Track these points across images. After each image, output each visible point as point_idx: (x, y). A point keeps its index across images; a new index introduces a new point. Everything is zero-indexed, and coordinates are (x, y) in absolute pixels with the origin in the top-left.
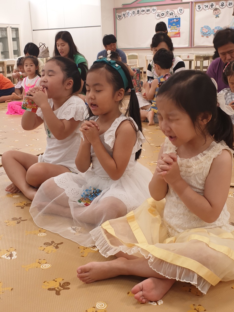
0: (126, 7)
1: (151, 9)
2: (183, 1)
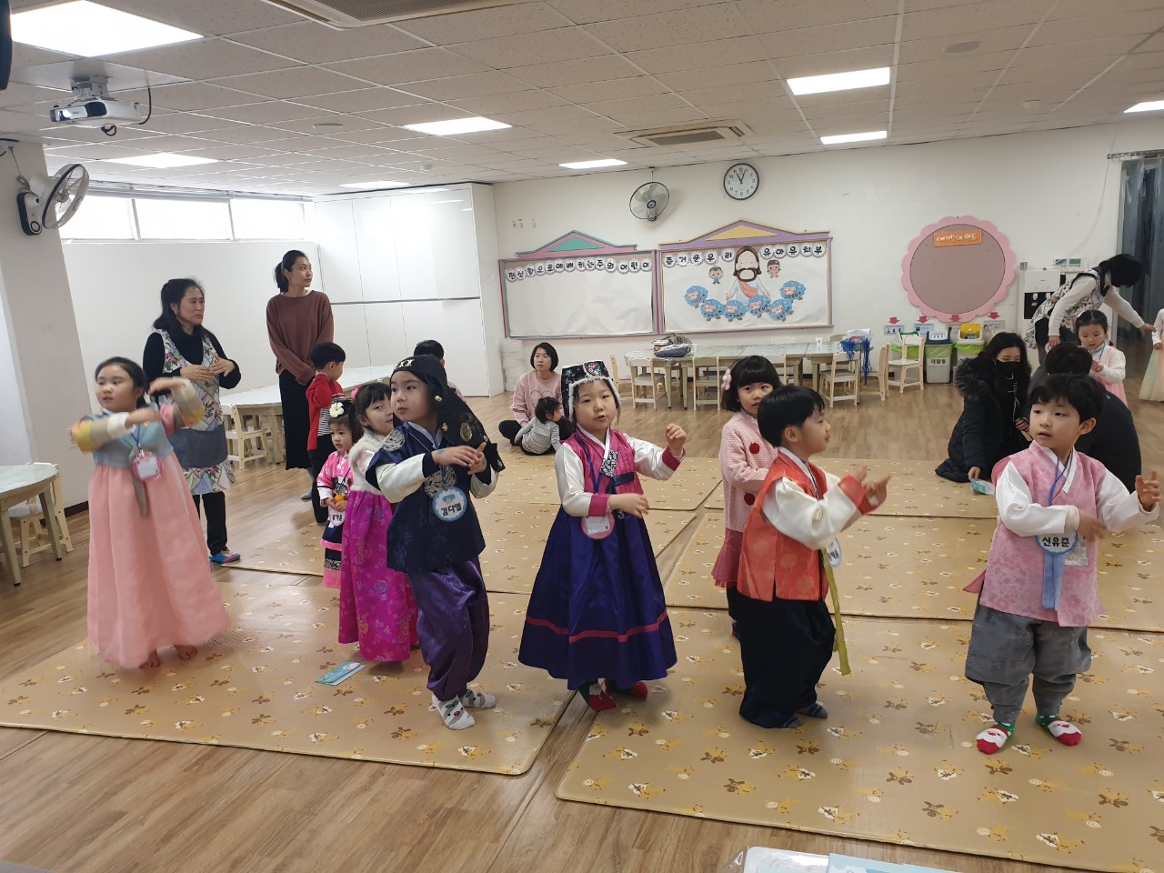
0: (524, 258)
1: (576, 262)
2: (639, 249)
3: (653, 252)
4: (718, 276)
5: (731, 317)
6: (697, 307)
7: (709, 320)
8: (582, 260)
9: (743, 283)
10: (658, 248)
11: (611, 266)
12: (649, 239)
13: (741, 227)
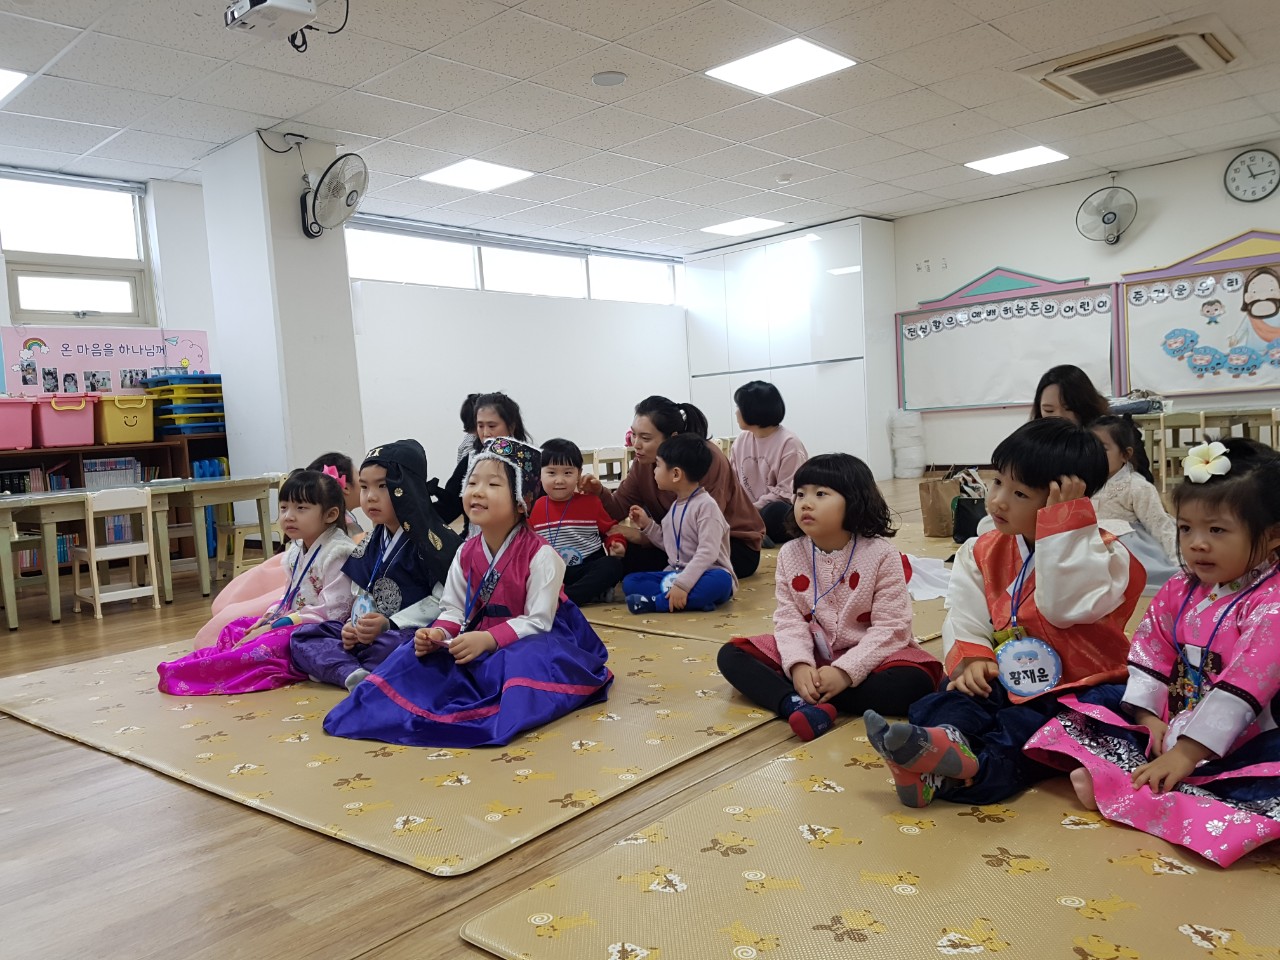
0: (929, 308)
1: (999, 308)
2: (1091, 283)
3: (1113, 287)
4: (1217, 313)
5: (1237, 371)
6: (1181, 358)
7: (1201, 376)
8: (1008, 305)
9: (1257, 321)
10: (1119, 279)
11: (1049, 308)
12: (1108, 268)
13: (1253, 241)
